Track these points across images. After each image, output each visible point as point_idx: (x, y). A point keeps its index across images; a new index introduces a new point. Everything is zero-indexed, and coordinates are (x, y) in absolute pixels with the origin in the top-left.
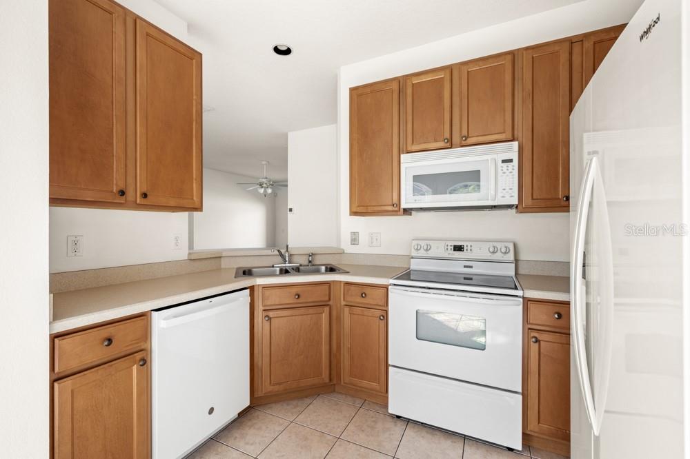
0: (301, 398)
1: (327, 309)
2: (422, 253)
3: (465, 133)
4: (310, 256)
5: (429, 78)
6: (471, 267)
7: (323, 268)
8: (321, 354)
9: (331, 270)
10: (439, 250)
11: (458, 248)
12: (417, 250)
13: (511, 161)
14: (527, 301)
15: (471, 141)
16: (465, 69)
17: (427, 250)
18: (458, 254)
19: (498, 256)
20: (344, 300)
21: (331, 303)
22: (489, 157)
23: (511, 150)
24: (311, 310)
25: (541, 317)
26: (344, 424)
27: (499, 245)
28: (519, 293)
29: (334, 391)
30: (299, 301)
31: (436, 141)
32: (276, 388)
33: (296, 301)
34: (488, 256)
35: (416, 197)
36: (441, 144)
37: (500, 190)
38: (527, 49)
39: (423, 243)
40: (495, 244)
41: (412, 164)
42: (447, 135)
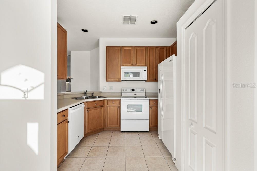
0: (95, 134)
1: (103, 107)
2: (125, 92)
3: (136, 63)
4: (93, 93)
5: (128, 48)
6: (136, 95)
7: (97, 97)
8: (101, 120)
9: (100, 97)
10: (129, 91)
11: (133, 90)
12: (123, 91)
13: (145, 71)
14: (150, 100)
15: (137, 65)
16: (136, 48)
17: (126, 91)
18: (133, 92)
19: (142, 92)
20: (108, 104)
21: (104, 106)
22: (141, 69)
23: (146, 68)
24: (99, 108)
25: (152, 103)
26: (110, 136)
27: (142, 89)
28: (148, 99)
29: (104, 130)
30: (96, 106)
31: (129, 64)
32: (90, 131)
33: (95, 106)
34: (140, 92)
35: (125, 78)
36: (131, 65)
37: (144, 77)
38: (149, 47)
39: (125, 89)
40: (141, 89)
41: (124, 69)
42: (132, 63)
